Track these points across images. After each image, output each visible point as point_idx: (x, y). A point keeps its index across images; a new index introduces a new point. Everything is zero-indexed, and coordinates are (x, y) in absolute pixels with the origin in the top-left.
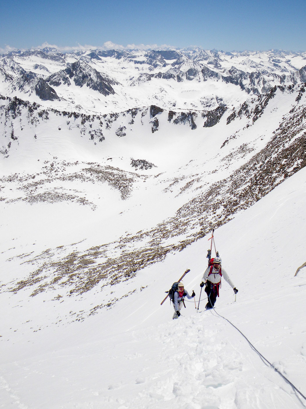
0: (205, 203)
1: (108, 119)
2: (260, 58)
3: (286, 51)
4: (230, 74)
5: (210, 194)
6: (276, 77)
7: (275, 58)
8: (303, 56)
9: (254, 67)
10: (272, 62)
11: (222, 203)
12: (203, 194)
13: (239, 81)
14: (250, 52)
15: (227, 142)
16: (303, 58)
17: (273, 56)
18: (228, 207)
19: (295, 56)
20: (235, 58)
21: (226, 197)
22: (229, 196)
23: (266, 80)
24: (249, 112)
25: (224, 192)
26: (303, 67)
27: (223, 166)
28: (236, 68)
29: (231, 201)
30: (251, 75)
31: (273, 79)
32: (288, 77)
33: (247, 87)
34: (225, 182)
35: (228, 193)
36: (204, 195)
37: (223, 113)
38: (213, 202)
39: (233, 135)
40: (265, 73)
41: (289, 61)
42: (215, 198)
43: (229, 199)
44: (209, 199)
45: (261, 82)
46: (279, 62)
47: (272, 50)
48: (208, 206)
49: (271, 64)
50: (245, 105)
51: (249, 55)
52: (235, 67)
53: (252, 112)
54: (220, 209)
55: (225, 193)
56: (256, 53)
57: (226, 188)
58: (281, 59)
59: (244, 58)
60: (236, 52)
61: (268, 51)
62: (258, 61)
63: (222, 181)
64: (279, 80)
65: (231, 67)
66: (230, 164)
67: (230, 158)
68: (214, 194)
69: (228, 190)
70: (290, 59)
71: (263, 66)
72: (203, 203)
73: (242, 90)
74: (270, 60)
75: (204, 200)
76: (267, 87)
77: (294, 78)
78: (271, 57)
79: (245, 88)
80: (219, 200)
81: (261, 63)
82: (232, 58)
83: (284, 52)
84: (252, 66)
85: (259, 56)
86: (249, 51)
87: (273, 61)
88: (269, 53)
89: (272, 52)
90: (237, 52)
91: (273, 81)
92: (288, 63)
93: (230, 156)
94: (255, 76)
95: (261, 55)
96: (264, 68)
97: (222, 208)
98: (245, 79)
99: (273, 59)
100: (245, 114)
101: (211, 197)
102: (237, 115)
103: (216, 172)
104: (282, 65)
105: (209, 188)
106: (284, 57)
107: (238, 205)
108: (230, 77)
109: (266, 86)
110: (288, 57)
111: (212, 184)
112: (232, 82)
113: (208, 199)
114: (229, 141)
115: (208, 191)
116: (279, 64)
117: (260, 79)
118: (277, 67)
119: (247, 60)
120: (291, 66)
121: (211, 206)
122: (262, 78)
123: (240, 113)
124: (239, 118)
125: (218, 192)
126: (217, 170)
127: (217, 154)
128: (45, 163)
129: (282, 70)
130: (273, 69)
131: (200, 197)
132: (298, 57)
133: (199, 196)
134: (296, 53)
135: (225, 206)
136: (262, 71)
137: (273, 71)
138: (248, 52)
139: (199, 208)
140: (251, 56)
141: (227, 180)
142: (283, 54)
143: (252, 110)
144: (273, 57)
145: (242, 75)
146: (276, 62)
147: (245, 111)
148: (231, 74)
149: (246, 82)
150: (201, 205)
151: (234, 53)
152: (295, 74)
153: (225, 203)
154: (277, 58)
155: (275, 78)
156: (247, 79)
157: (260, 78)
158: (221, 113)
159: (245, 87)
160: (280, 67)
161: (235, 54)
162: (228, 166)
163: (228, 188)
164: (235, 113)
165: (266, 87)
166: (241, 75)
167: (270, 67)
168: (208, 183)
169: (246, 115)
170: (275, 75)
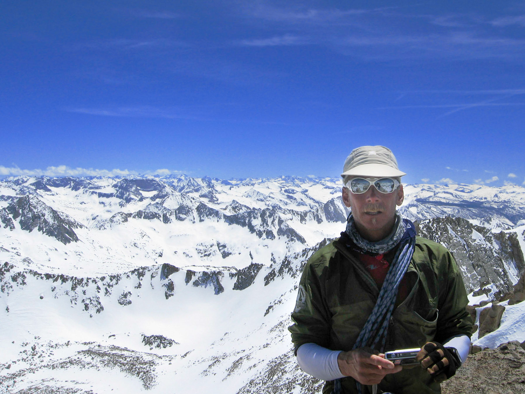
0: (271, 384)
1: (107, 282)
2: (268, 188)
3: (301, 178)
4: (233, 212)
5: (272, 372)
6: (294, 214)
7: (288, 187)
8: (324, 184)
9: (262, 200)
10: (284, 193)
11: (296, 381)
12: (262, 374)
13: (247, 221)
14: (254, 179)
15: (272, 309)
16: (325, 187)
17: (285, 185)
18: (306, 385)
19: (314, 185)
20: (235, 188)
21: (297, 375)
22: (301, 373)
23: (283, 219)
24: (292, 270)
25: (291, 369)
26: (329, 201)
27: (276, 338)
28: (238, 203)
29: (308, 379)
30: (263, 214)
31: (291, 218)
32: (311, 215)
33: (258, 229)
34: (287, 358)
35: (298, 369)
36: (265, 375)
37: (258, 271)
38: (282, 381)
39: (278, 299)
40: (276, 208)
41: (307, 191)
42: (283, 377)
43: (303, 376)
44: (274, 379)
45: (276, 222)
46: (294, 193)
47: (283, 177)
48: (278, 387)
49: (283, 196)
50: (287, 262)
51: (253, 185)
52: (237, 201)
53: (297, 270)
54: (295, 389)
55: (294, 370)
56: (262, 181)
57: (291, 364)
58: (296, 189)
59: (248, 189)
60: (235, 180)
61: (277, 179)
62: (266, 192)
63: (282, 357)
64: (299, 218)
65: (232, 200)
66: (283, 335)
67: (281, 328)
68: (278, 372)
69: (296, 367)
70: (307, 189)
71: (274, 198)
72: (267, 384)
73: (252, 233)
74: (281, 190)
75: (267, 381)
76: (285, 228)
77: (317, 216)
78: (282, 186)
79: (255, 230)
80: (290, 379)
81: (271, 195)
82: (232, 189)
83: (299, 178)
84: (259, 199)
85: (267, 186)
86: (252, 178)
87: (286, 191)
88: (279, 181)
89: (283, 180)
90: (237, 180)
91: (291, 219)
92: (306, 193)
93: (281, 325)
94: (268, 214)
95: (269, 184)
96: (276, 202)
97: (298, 388)
98: (255, 218)
99: (285, 189)
100: (288, 272)
101: (276, 377)
102: (277, 274)
103: (268, 346)
104: (298, 196)
105: (267, 366)
106: (300, 186)
107: (319, 382)
108: (235, 215)
109: (282, 226)
110: (304, 186)
111: (270, 361)
112: (238, 223)
113: (272, 379)
114: (274, 307)
115: (266, 370)
116: (294, 196)
117: (275, 218)
118: (292, 200)
119: (251, 190)
120: (309, 198)
121: (282, 386)
122: (277, 217)
123: (281, 271)
124: (280, 277)
125: (283, 369)
126: (269, 343)
127: (261, 324)
128: (23, 346)
129: (298, 203)
130: (287, 202)
131: (259, 377)
132: (318, 185)
133: (257, 377)
134: (313, 180)
135: (303, 385)
136: (273, 205)
137: (286, 204)
138: (251, 180)
139: (265, 391)
140: (256, 185)
141: (288, 355)
142: (297, 182)
143: (296, 268)
144: (285, 187)
145: (252, 213)
146: (290, 193)
147: (287, 269)
148: (235, 211)
149: (257, 222)
150: (266, 386)
151: (232, 181)
152: (319, 210)
153: (300, 382)
154: (290, 188)
155: (294, 216)
156: (258, 218)
157: (275, 216)
158: (255, 272)
159: (255, 228)
160: (295, 199)
161: (234, 182)
162: (282, 339)
163: (295, 365)
164: (274, 272)
165: (283, 228)
166: (249, 214)
167: (283, 199)
168: (263, 360)
169: (290, 274)
170: (292, 211)
